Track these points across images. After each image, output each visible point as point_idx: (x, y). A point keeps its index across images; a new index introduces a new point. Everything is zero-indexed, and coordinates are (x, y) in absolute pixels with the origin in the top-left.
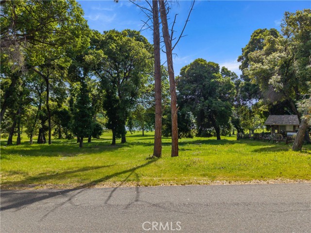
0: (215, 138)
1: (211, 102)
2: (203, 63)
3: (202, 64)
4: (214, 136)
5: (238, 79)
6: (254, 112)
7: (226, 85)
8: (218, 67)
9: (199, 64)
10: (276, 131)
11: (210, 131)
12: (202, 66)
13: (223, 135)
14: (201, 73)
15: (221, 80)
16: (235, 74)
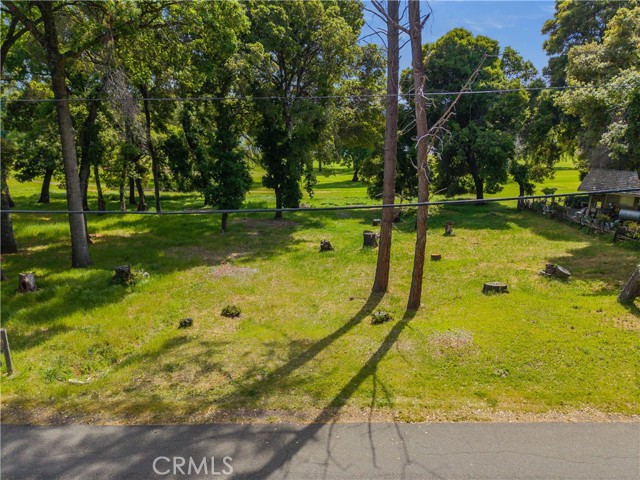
0: (473, 197)
1: (475, 131)
2: (464, 42)
3: (461, 45)
4: (472, 192)
5: (538, 76)
6: (560, 149)
7: (510, 98)
8: (496, 49)
9: (455, 44)
10: (599, 204)
11: (464, 183)
12: (463, 50)
13: (489, 192)
14: (459, 66)
15: (501, 85)
16: (531, 66)
